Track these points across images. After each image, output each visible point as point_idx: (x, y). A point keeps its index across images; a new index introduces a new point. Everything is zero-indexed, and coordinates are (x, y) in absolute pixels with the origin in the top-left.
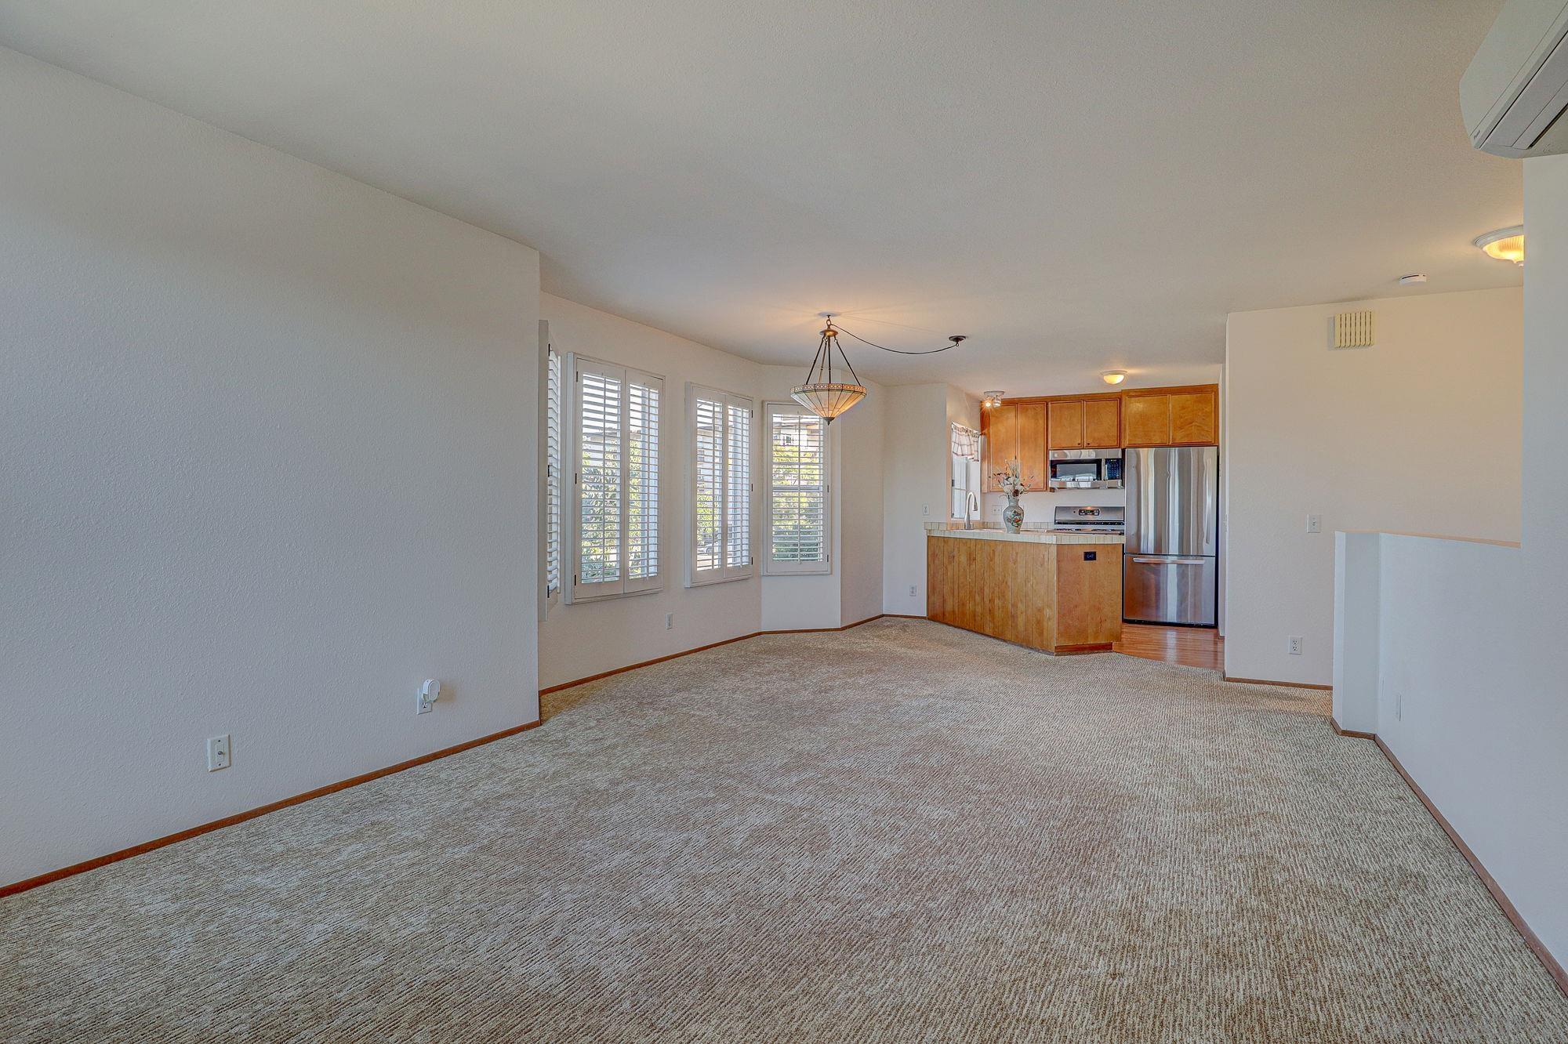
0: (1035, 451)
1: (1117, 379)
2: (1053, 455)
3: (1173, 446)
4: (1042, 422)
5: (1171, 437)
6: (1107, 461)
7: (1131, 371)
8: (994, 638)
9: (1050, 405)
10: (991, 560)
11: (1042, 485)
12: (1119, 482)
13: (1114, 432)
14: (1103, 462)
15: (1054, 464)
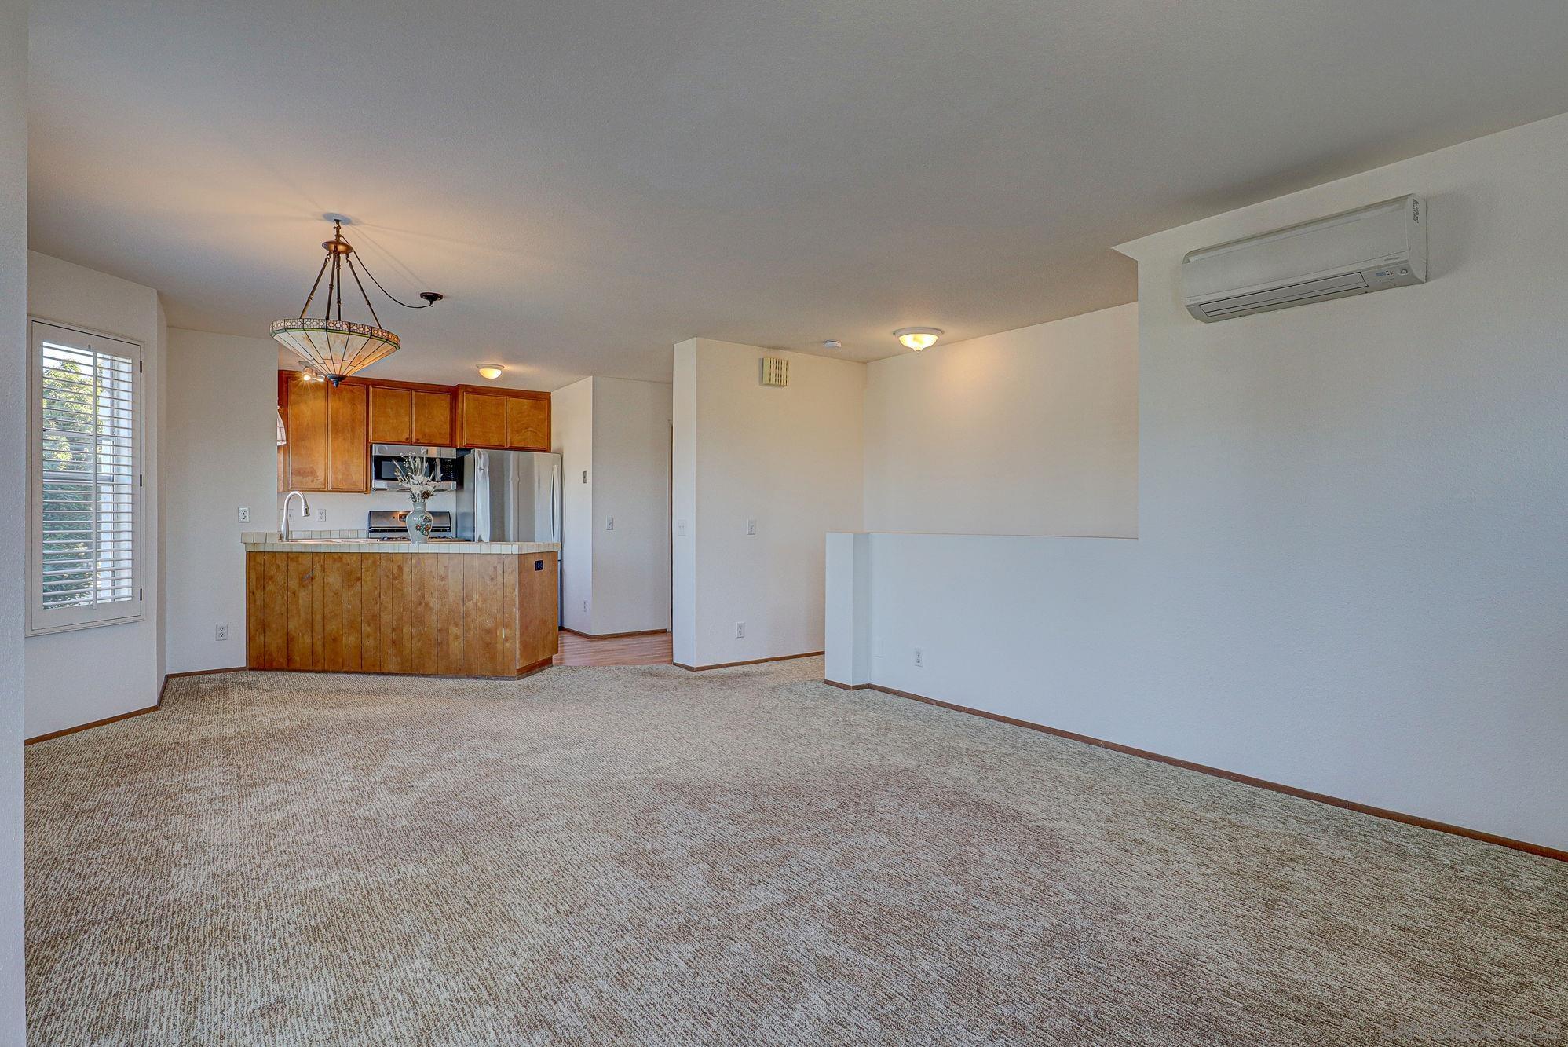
0: (352, 443)
1: (492, 374)
2: (376, 452)
3: (511, 449)
4: (361, 408)
5: (508, 441)
6: (442, 460)
7: (508, 368)
8: (404, 675)
9: (371, 390)
10: (395, 578)
11: (361, 486)
12: (453, 485)
13: (447, 428)
14: (438, 461)
15: (379, 461)
